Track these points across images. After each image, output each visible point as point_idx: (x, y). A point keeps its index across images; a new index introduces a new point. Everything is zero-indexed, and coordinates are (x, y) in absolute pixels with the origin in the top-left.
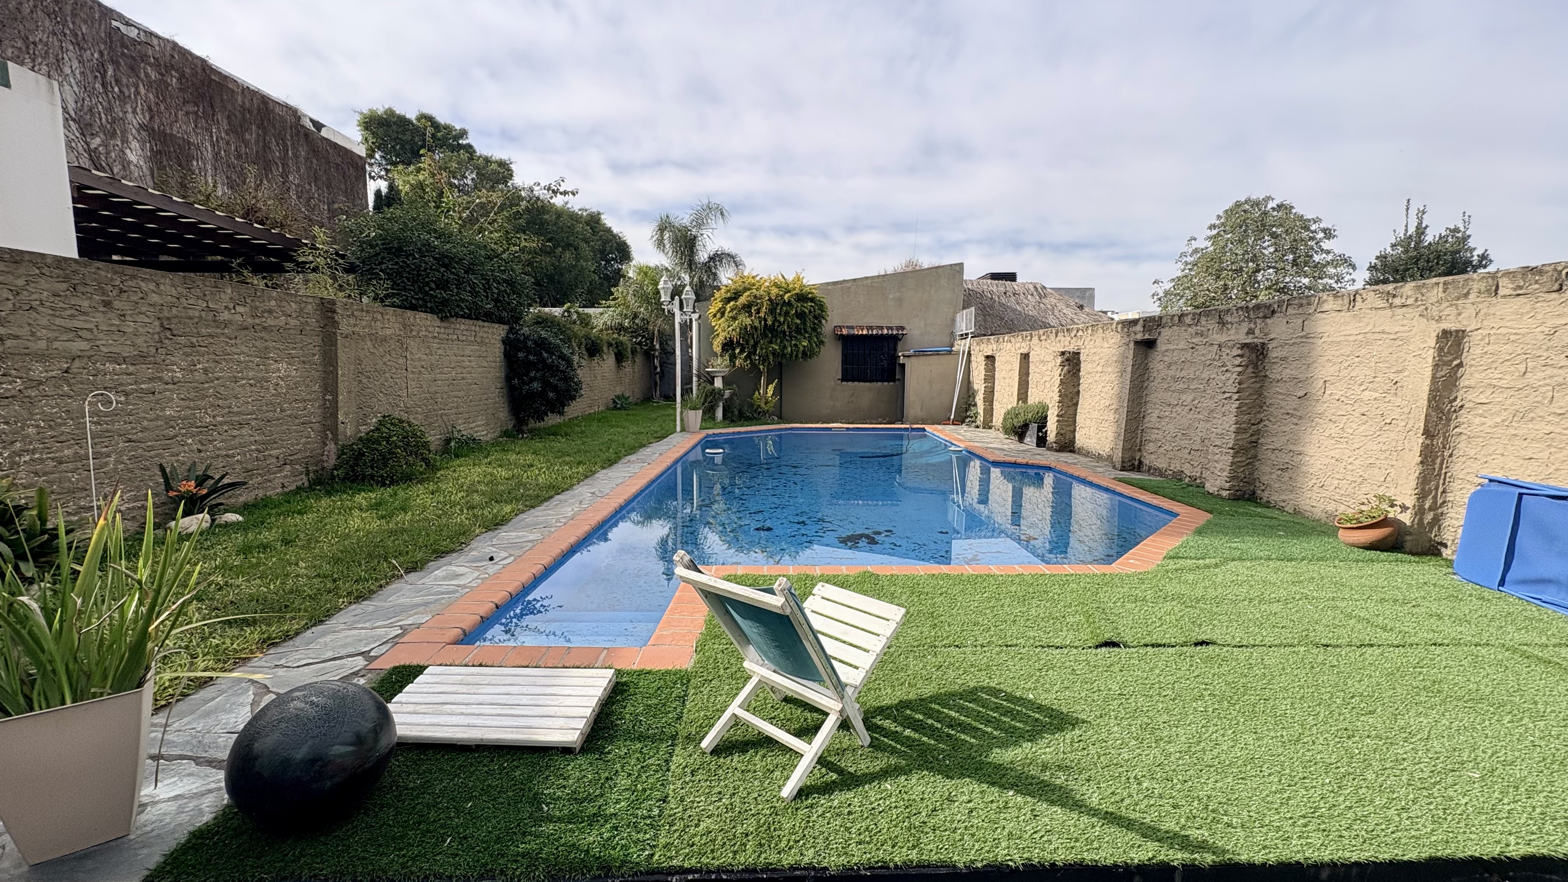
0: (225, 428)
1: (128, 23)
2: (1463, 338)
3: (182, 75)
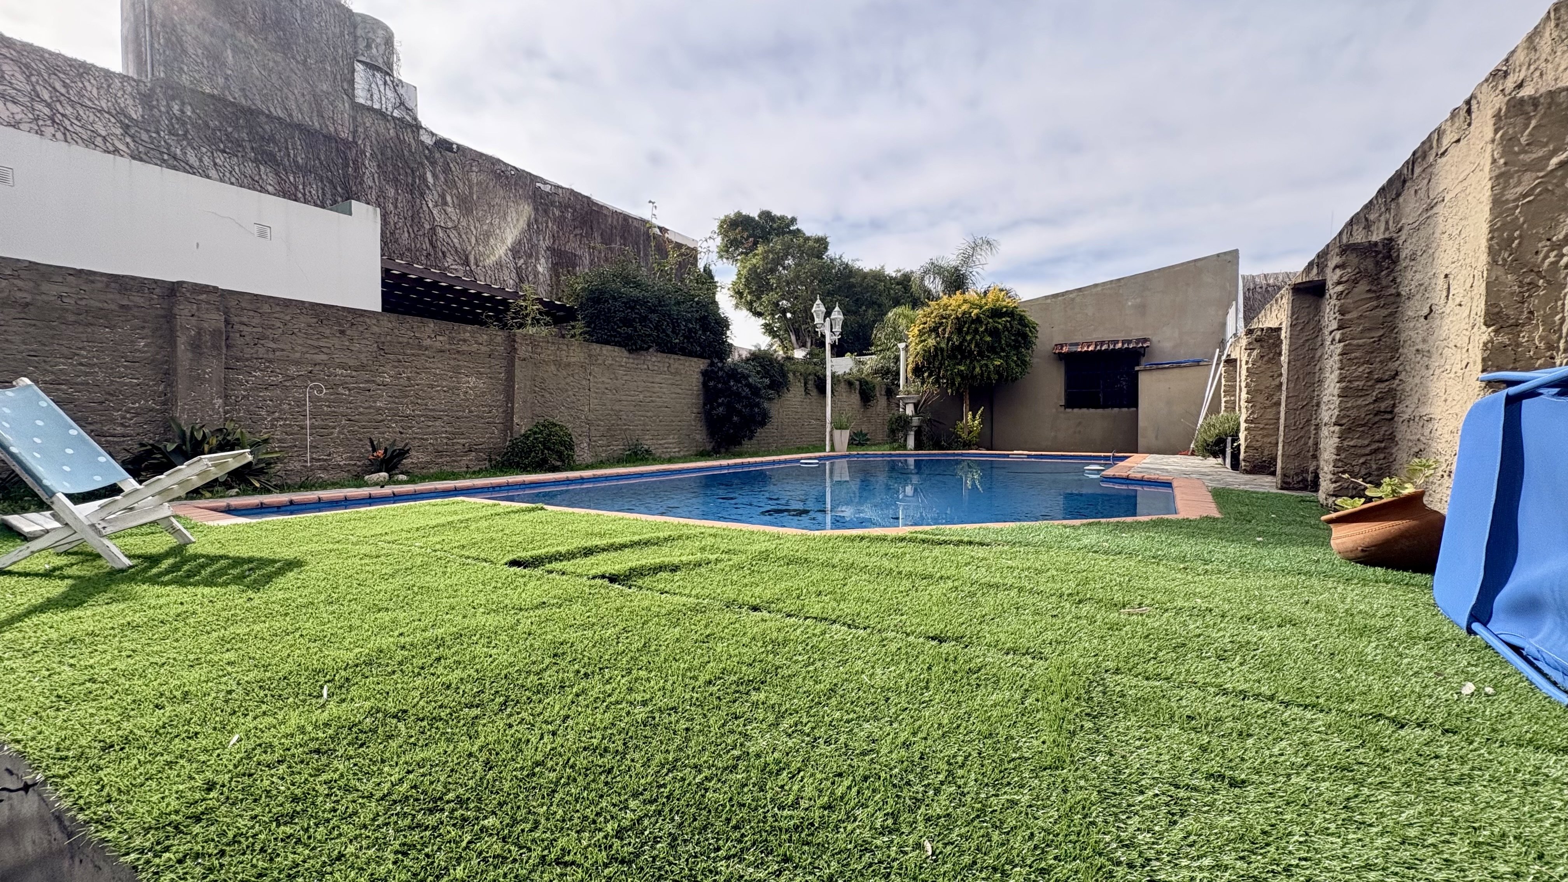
0: (422, 419)
1: (545, 183)
3: (575, 210)
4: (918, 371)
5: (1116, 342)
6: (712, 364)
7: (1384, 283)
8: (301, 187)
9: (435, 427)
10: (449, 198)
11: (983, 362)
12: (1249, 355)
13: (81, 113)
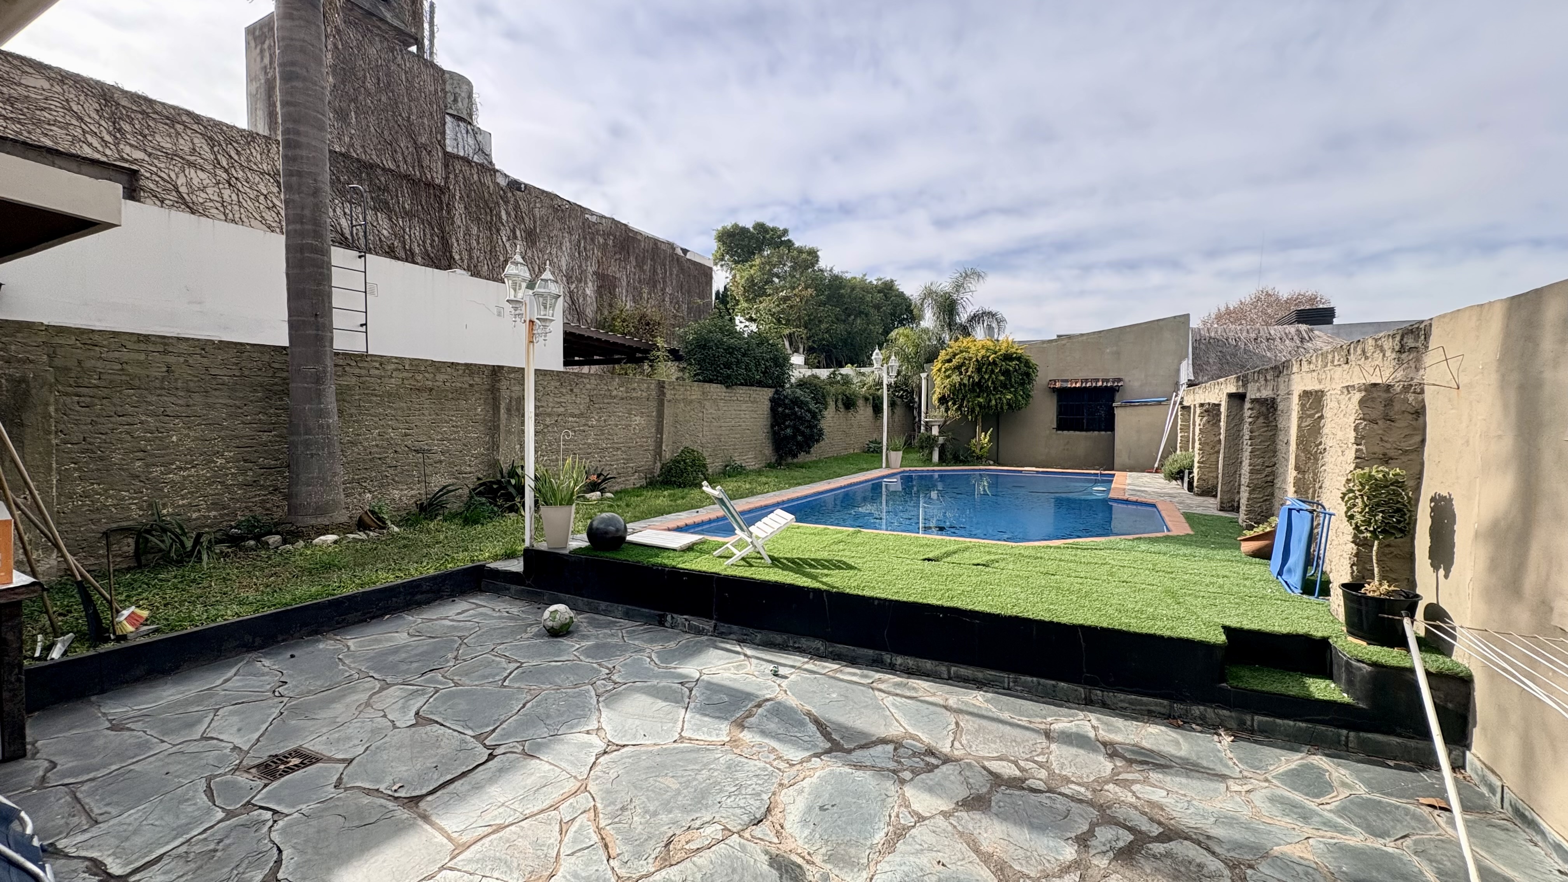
0: (611, 450)
1: (592, 214)
2: (1322, 396)
3: (615, 237)
4: (943, 400)
5: (1097, 380)
7: (1271, 419)
10: (518, 233)
12: (1201, 420)
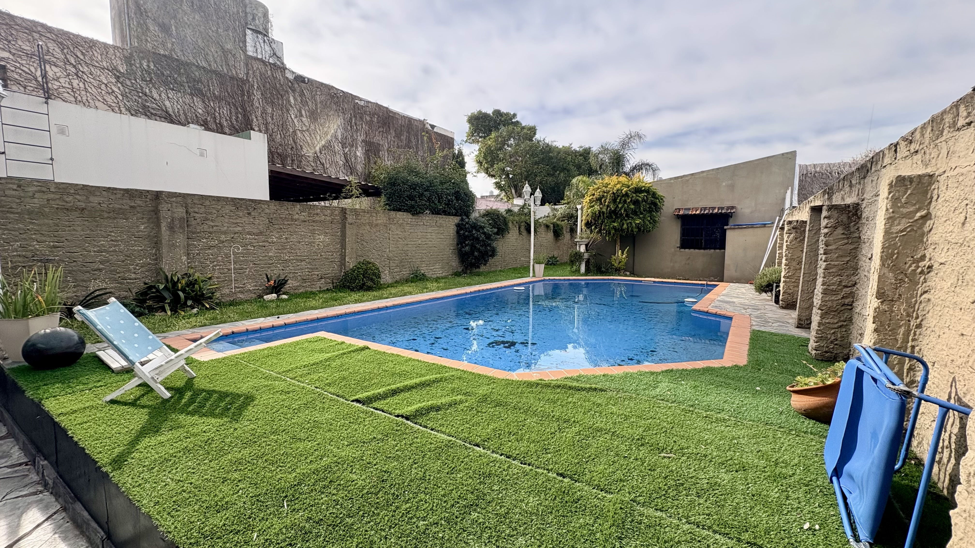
0: (294, 261)
1: (361, 100)
3: (379, 116)
4: (588, 225)
5: (714, 208)
6: (462, 220)
7: (852, 230)
8: (217, 109)
9: (302, 265)
10: (303, 112)
11: (628, 221)
12: (788, 237)
13: (93, 70)
